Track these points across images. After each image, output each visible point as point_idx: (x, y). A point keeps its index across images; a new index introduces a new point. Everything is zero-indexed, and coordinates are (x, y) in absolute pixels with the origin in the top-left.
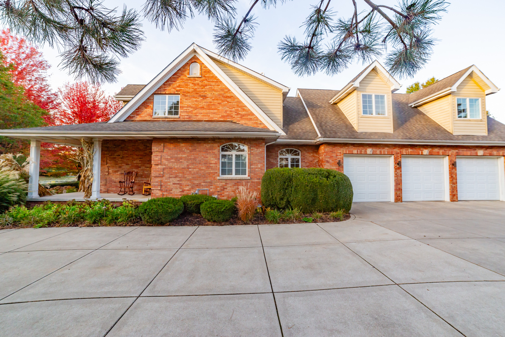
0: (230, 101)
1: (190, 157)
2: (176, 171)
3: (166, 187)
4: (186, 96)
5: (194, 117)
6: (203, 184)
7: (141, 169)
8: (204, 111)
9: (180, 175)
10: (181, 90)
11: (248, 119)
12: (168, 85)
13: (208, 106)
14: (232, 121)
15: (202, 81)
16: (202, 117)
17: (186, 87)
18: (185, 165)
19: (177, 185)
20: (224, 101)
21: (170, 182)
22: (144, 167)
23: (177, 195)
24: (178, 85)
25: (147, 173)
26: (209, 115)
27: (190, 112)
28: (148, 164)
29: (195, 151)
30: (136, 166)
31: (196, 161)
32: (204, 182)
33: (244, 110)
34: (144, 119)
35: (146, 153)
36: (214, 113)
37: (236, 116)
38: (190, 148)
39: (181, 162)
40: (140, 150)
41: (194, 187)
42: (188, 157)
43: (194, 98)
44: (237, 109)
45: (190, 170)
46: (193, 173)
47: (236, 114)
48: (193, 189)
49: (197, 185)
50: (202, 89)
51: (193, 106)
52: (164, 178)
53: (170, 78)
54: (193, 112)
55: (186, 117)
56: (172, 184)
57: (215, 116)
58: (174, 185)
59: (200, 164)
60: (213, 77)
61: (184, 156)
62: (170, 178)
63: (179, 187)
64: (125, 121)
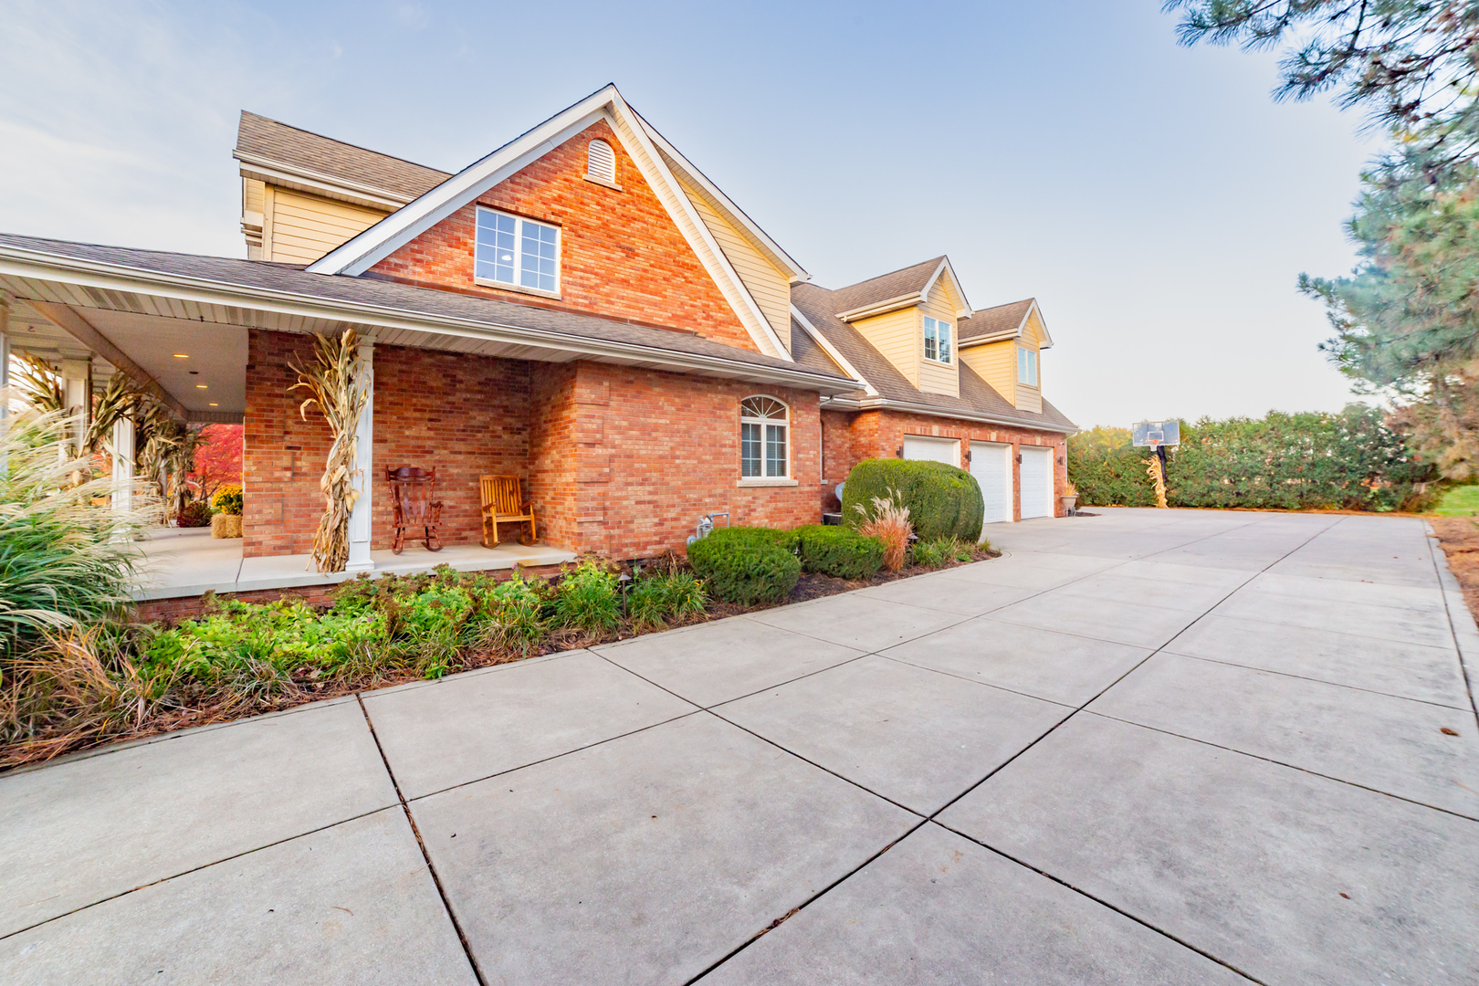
0: (690, 279)
1: (676, 426)
2: (644, 466)
3: (617, 513)
4: (580, 236)
5: (604, 305)
6: (707, 500)
7: (437, 458)
8: (629, 291)
9: (655, 476)
10: (566, 213)
11: (728, 333)
12: (526, 186)
13: (639, 280)
14: (696, 333)
15: (623, 203)
16: (625, 309)
17: (581, 210)
18: (667, 448)
19: (647, 505)
20: (677, 276)
21: (626, 498)
22: (446, 452)
23: (647, 535)
24: (555, 195)
25: (458, 474)
26: (641, 305)
27: (591, 287)
28: (462, 440)
29: (689, 411)
30: (413, 447)
31: (690, 437)
32: (710, 496)
33: (721, 309)
34: (440, 282)
35: (454, 403)
36: (655, 305)
37: (704, 321)
38: (677, 400)
39: (655, 439)
40: (431, 391)
41: (688, 510)
42: (672, 426)
43: (603, 249)
44: (707, 302)
45: (677, 461)
46: (684, 470)
47: (704, 315)
48: (685, 515)
49: (695, 505)
50: (623, 226)
51: (599, 271)
52: (611, 486)
53: (532, 165)
54: (601, 289)
55: (581, 300)
56: (633, 502)
57: (656, 312)
58: (639, 507)
59: (699, 445)
60: (649, 199)
61: (663, 421)
62: (628, 484)
63: (652, 512)
64: (365, 275)
